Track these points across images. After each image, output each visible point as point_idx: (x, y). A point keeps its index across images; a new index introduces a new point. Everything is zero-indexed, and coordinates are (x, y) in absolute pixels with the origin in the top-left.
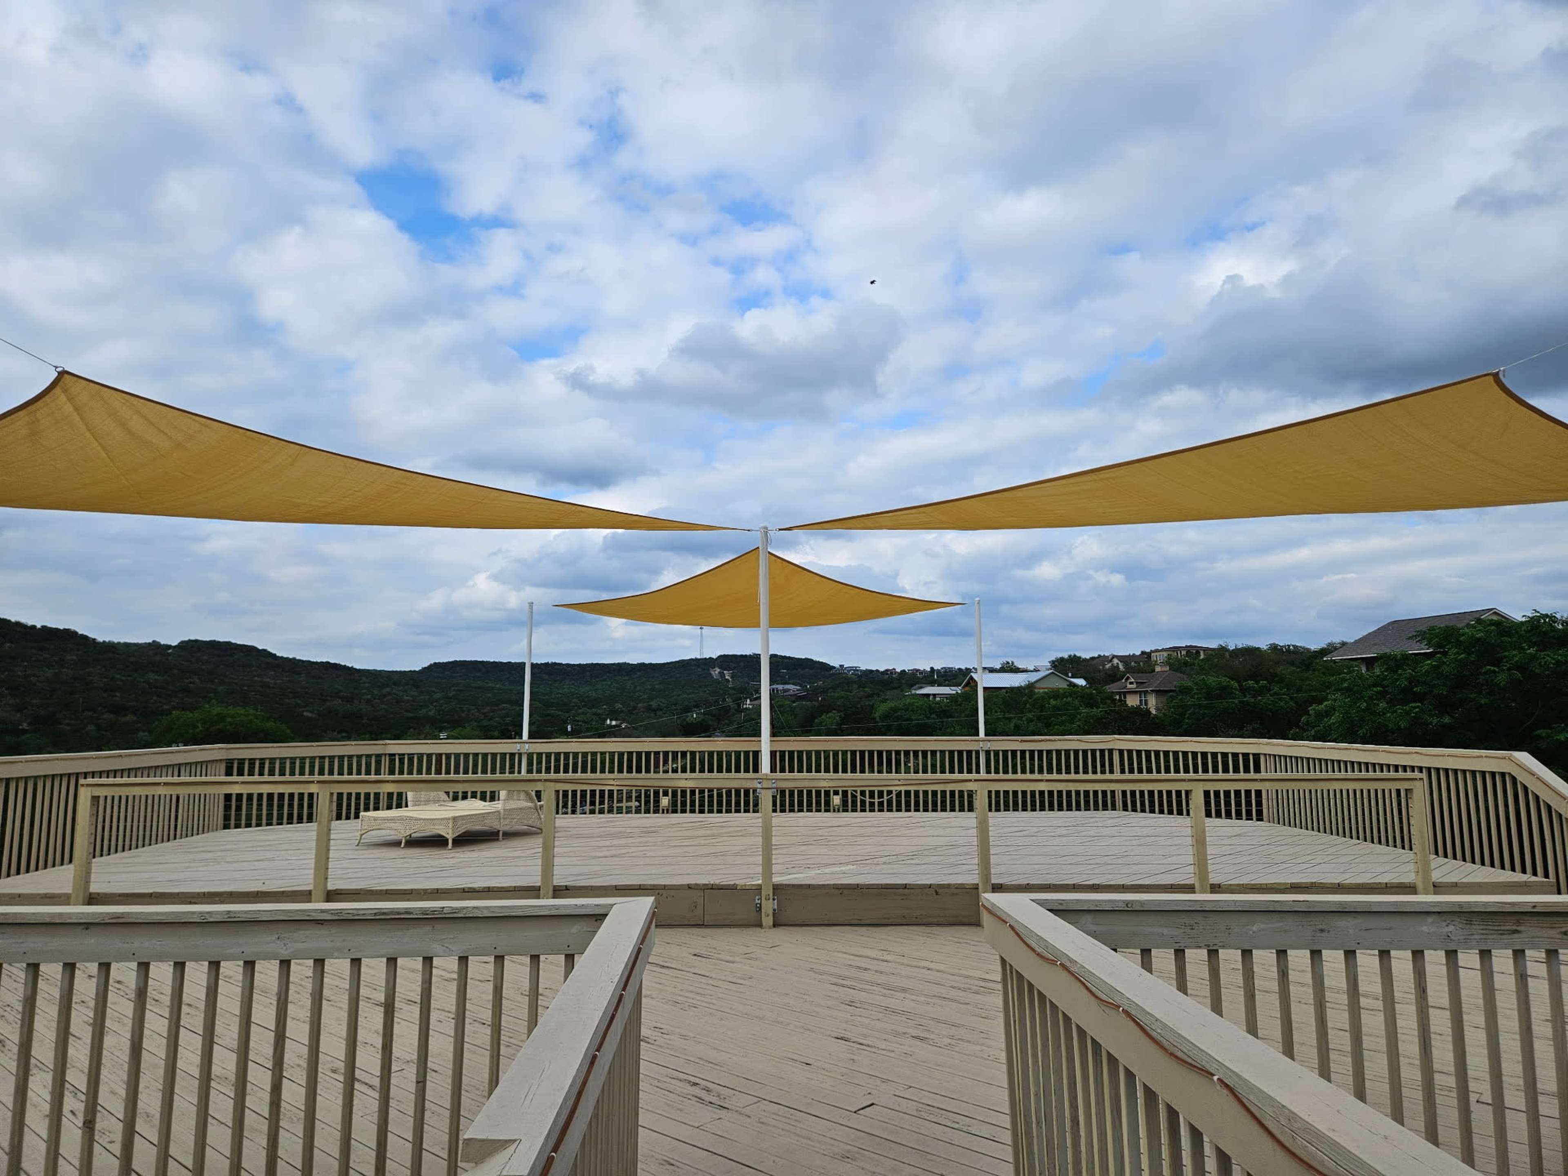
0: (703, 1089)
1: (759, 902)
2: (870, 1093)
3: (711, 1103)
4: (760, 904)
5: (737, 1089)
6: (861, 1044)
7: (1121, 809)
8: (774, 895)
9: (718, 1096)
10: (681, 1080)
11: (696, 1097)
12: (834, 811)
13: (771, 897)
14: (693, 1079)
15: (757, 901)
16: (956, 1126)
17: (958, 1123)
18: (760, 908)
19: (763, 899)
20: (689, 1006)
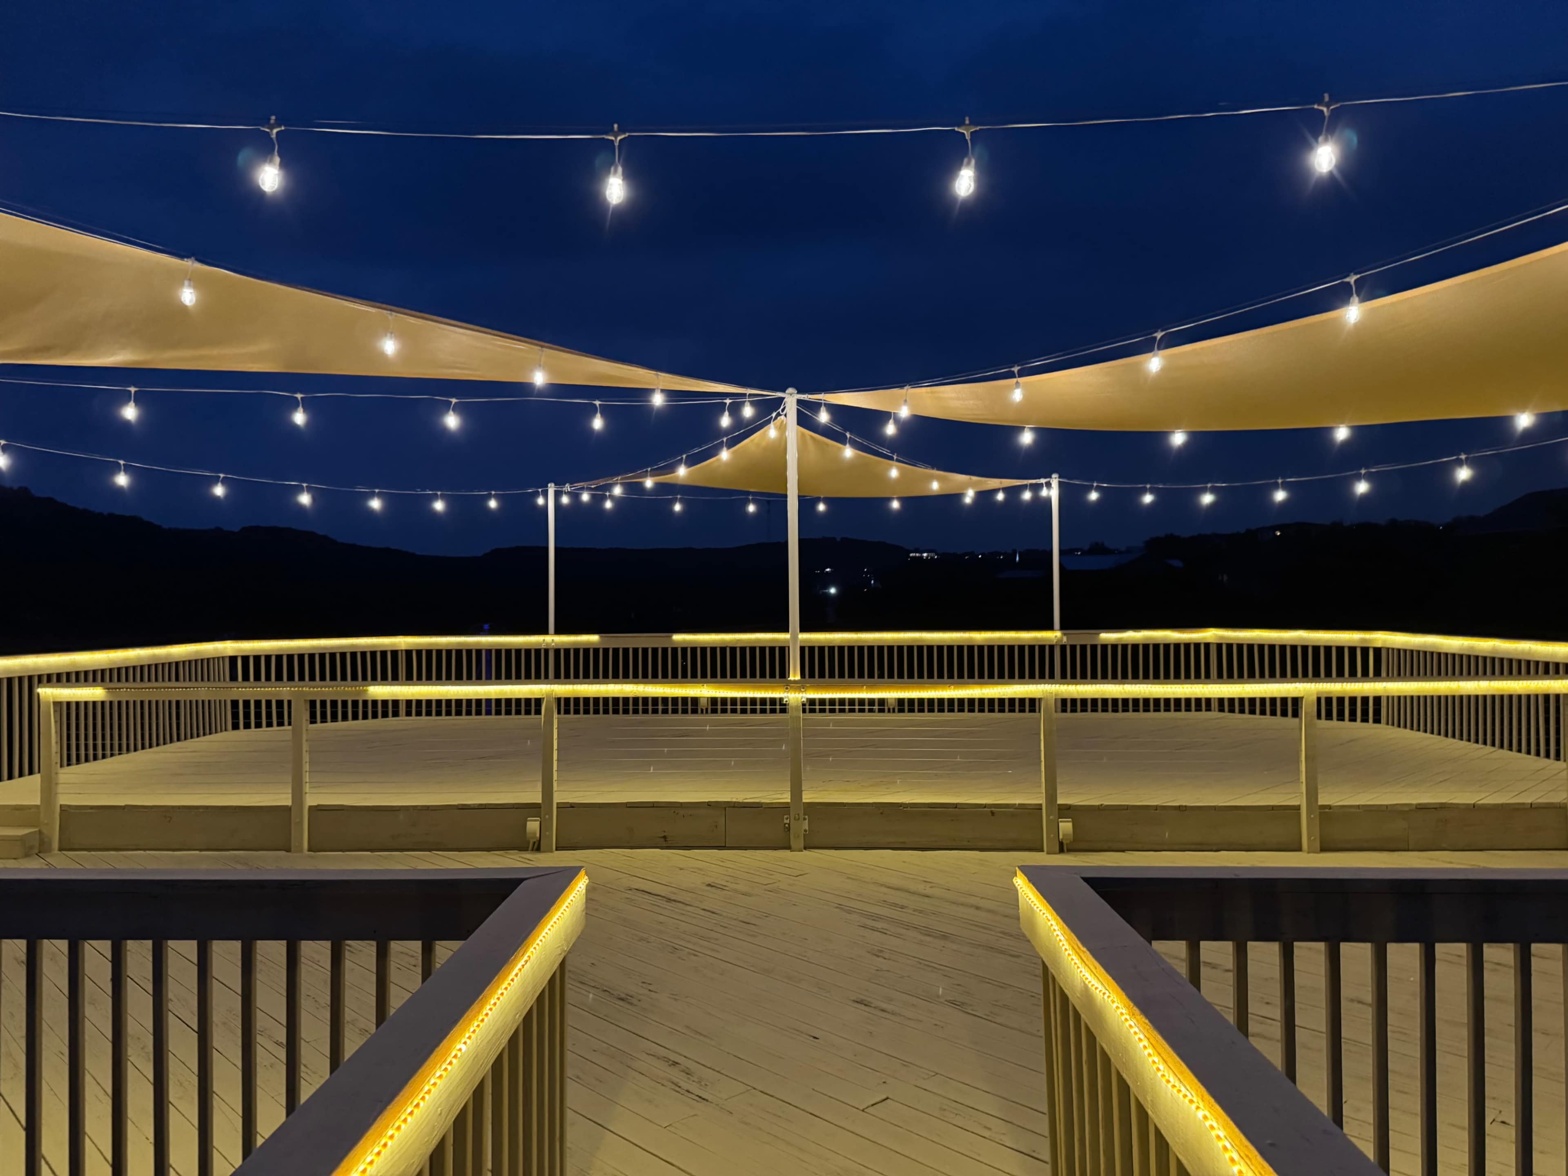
0: (683, 1071)
1: (788, 821)
2: (884, 1082)
3: (688, 1091)
4: (789, 824)
5: (722, 1071)
6: (883, 1010)
7: (1217, 709)
8: (805, 814)
9: (699, 1082)
10: (658, 1058)
11: (673, 1083)
12: (889, 711)
13: (802, 816)
14: (674, 1057)
15: (785, 821)
16: (986, 1133)
17: (990, 1129)
18: (789, 829)
19: (792, 819)
20: (689, 953)
